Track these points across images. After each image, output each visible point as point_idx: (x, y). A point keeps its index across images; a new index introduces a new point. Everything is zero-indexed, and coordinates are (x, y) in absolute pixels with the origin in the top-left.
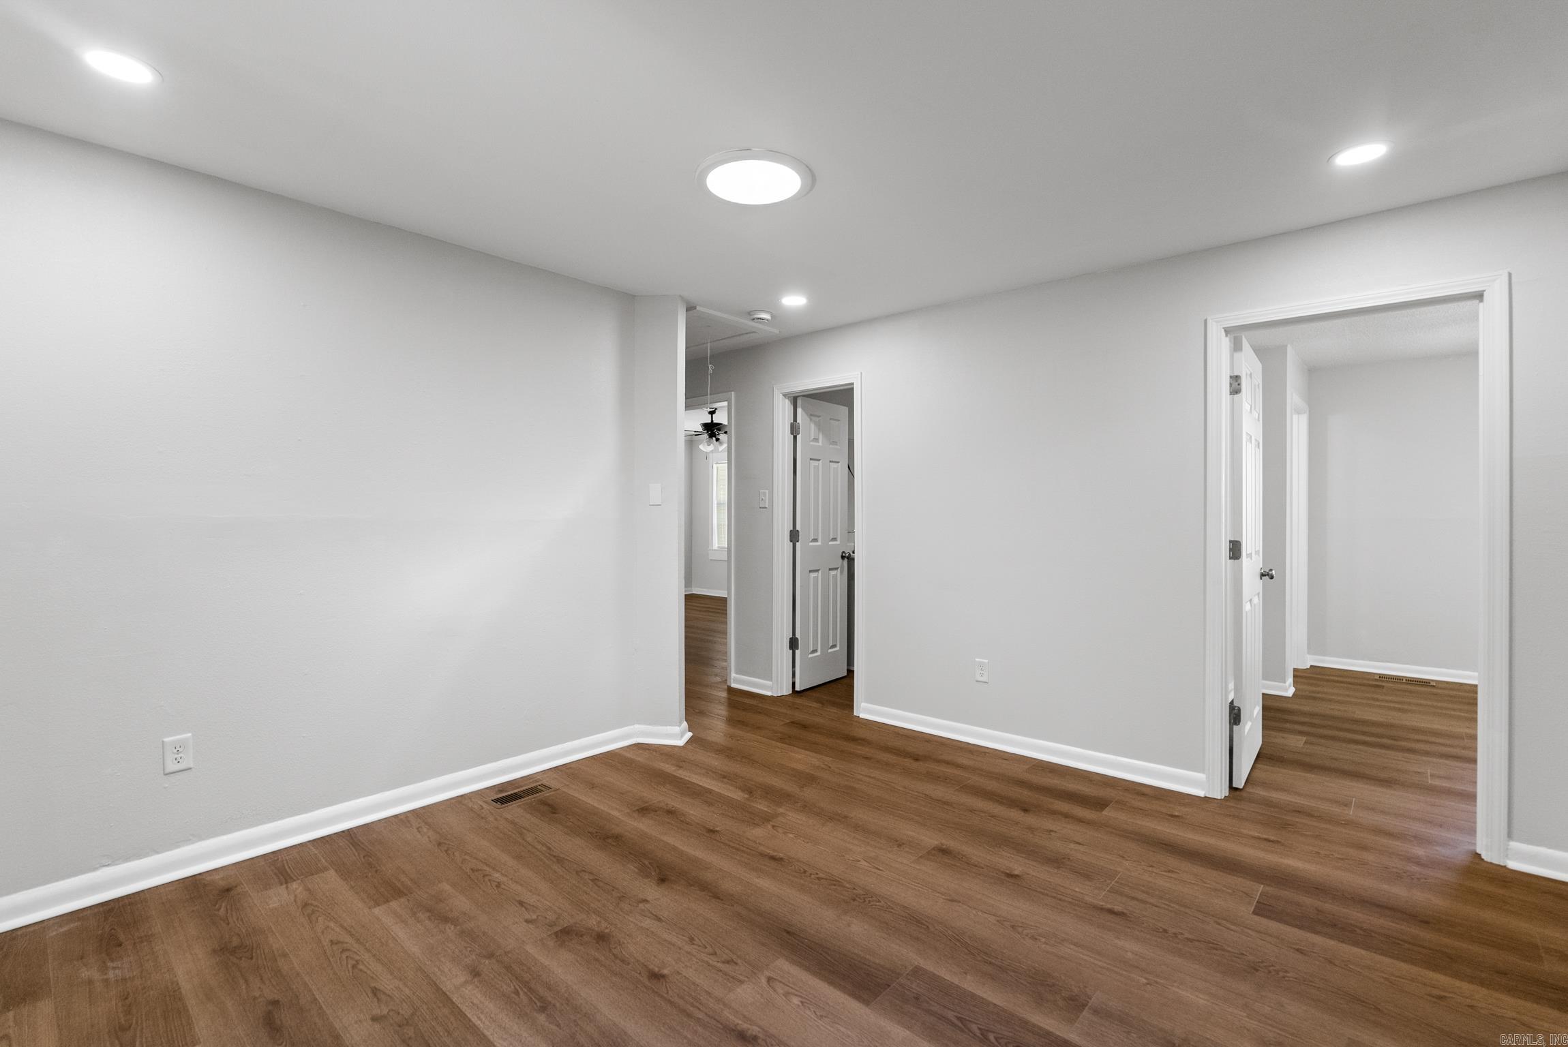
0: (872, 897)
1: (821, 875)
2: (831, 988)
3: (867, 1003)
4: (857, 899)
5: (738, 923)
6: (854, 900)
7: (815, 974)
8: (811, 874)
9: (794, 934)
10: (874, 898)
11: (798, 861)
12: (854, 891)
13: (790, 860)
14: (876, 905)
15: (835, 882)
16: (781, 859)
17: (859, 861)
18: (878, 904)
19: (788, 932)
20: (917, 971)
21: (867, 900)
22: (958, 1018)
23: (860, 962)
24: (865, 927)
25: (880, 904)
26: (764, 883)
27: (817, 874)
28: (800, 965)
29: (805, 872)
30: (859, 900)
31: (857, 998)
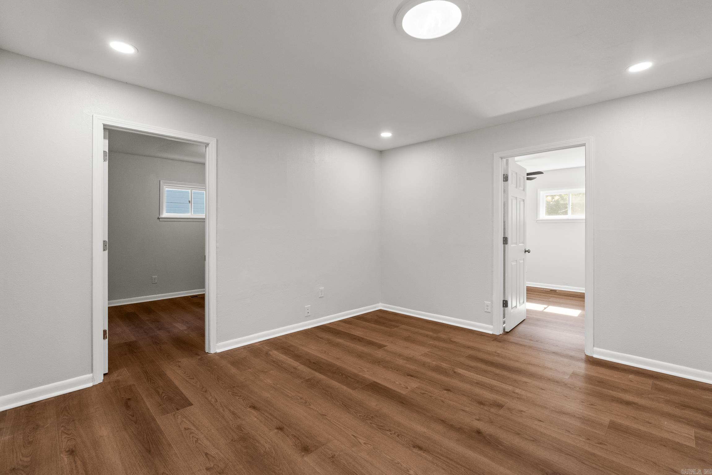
0: (363, 418)
1: (389, 433)
2: (385, 385)
3: (374, 382)
4: (371, 418)
5: (426, 407)
6: (372, 417)
7: (391, 389)
8: (395, 434)
9: (400, 402)
10: (362, 417)
11: (403, 445)
12: (371, 422)
13: (408, 446)
14: (362, 414)
15: (381, 428)
16: (414, 447)
17: (365, 443)
18: (361, 415)
19: (403, 403)
20: (354, 389)
21: (366, 417)
22: (348, 378)
23: (375, 392)
24: (370, 404)
25: (360, 414)
26: (421, 429)
27: (391, 434)
28: (396, 392)
29: (398, 436)
30: (370, 417)
31: (376, 383)
